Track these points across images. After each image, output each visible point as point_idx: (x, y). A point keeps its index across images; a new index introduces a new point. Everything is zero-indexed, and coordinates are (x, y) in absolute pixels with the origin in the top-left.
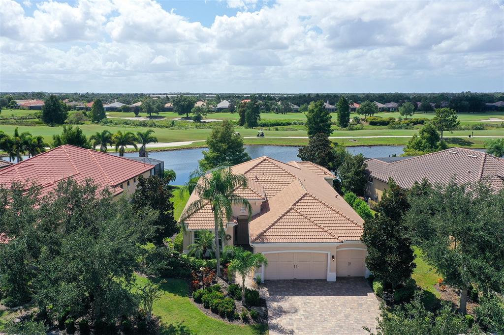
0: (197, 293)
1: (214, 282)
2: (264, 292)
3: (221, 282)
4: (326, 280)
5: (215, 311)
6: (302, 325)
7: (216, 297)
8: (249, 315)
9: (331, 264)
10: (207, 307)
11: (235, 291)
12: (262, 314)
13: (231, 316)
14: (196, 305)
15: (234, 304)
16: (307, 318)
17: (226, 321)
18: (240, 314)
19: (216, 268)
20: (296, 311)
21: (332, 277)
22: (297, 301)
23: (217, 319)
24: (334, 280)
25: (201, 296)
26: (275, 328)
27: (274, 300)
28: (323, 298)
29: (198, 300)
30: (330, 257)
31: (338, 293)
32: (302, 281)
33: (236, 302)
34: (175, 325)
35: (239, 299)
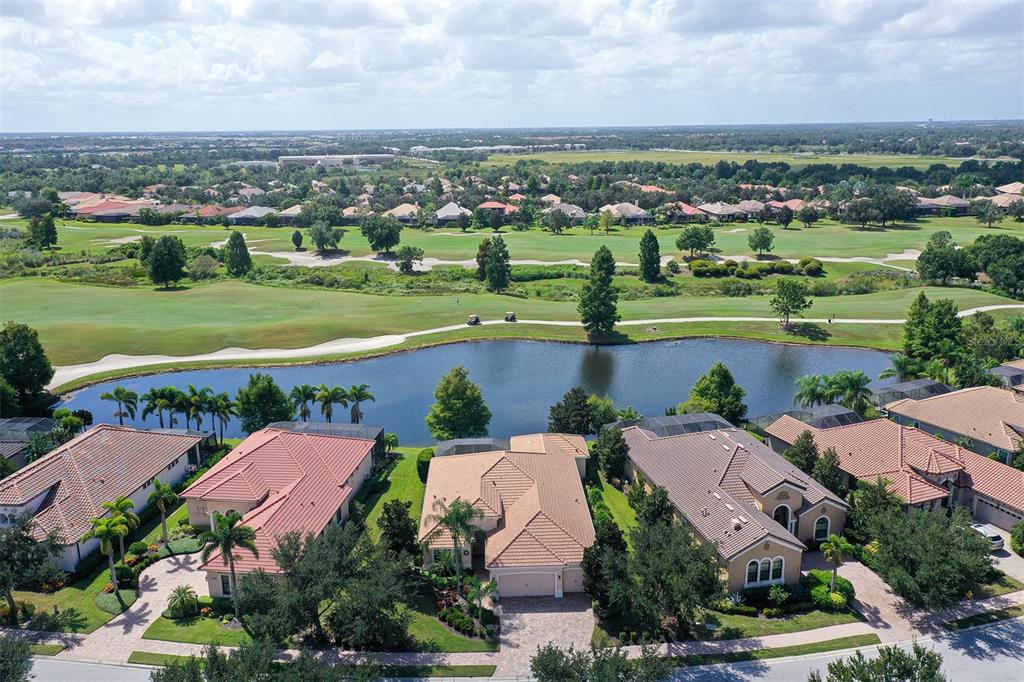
0: (442, 613)
1: (456, 601)
2: (498, 610)
3: (461, 601)
4: (553, 596)
5: (458, 629)
6: (527, 640)
7: (458, 617)
8: (485, 632)
9: (558, 583)
10: (450, 625)
11: (473, 610)
12: (495, 631)
13: (471, 633)
14: (442, 623)
15: (473, 623)
16: (531, 633)
17: (466, 638)
18: (478, 631)
19: (456, 585)
20: (524, 627)
21: (559, 594)
22: (527, 617)
23: (459, 635)
24: (561, 596)
25: (445, 616)
26: (506, 642)
27: (506, 618)
28: (548, 614)
29: (443, 619)
30: (556, 577)
31: (562, 609)
32: (532, 597)
33: (475, 621)
34: (427, 642)
35: (477, 618)
